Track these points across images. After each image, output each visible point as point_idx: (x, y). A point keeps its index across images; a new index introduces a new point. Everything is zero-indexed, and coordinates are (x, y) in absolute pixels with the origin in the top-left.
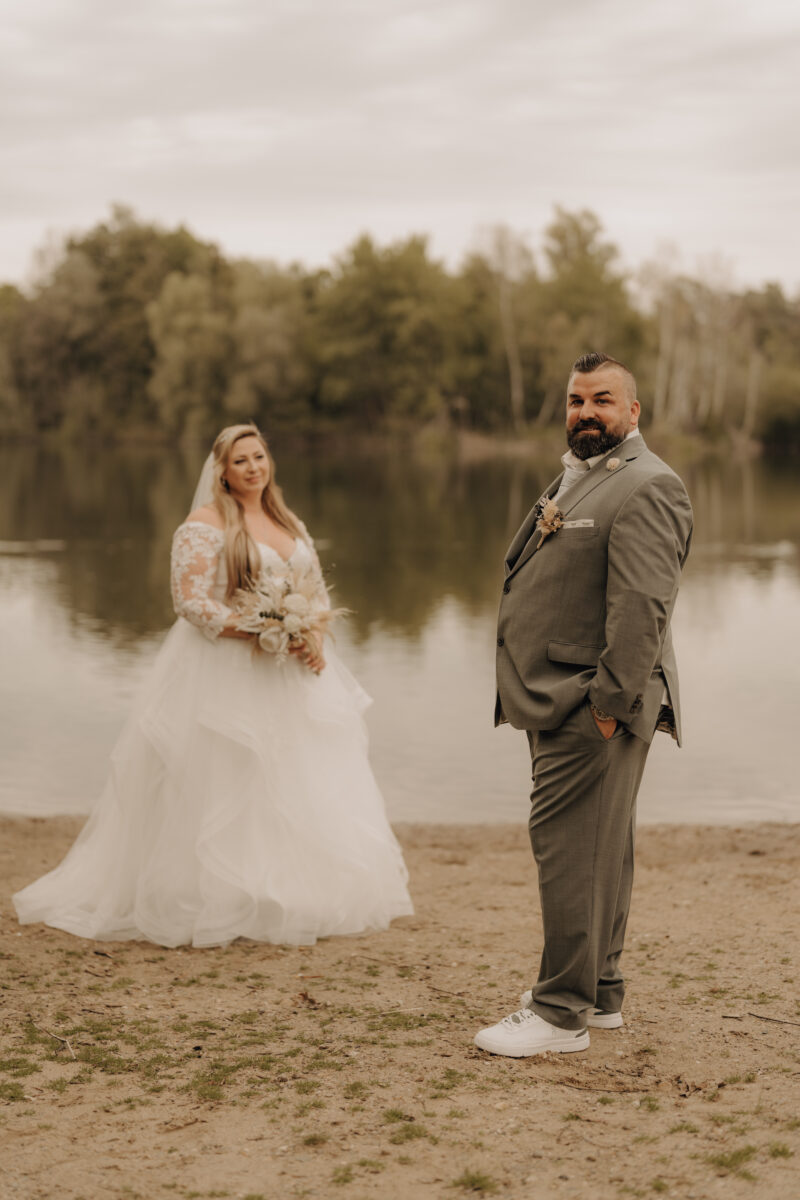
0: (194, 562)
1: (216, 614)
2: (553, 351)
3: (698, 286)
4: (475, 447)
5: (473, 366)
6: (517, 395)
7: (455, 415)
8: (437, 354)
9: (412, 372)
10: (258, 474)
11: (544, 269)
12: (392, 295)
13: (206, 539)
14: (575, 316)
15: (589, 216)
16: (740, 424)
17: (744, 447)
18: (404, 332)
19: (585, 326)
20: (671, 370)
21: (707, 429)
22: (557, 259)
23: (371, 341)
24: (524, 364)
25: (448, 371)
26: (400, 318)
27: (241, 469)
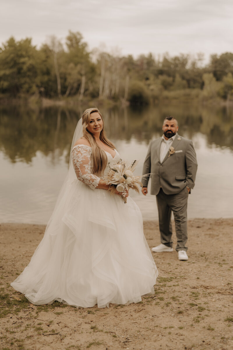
0: (84, 159)
1: (96, 180)
2: (70, 74)
3: (109, 56)
4: (47, 103)
5: (46, 78)
6: (59, 87)
7: (40, 93)
8: (35, 74)
9: (27, 80)
10: (99, 126)
11: (66, 49)
12: (22, 56)
13: (87, 151)
14: (76, 64)
15: (79, 34)
16: (123, 96)
17: (124, 103)
18: (25, 67)
19: (79, 67)
20: (104, 81)
21: (114, 98)
22: (70, 46)
23: (15, 70)
24: (61, 78)
25: (38, 80)
26: (24, 63)
27: (92, 124)
